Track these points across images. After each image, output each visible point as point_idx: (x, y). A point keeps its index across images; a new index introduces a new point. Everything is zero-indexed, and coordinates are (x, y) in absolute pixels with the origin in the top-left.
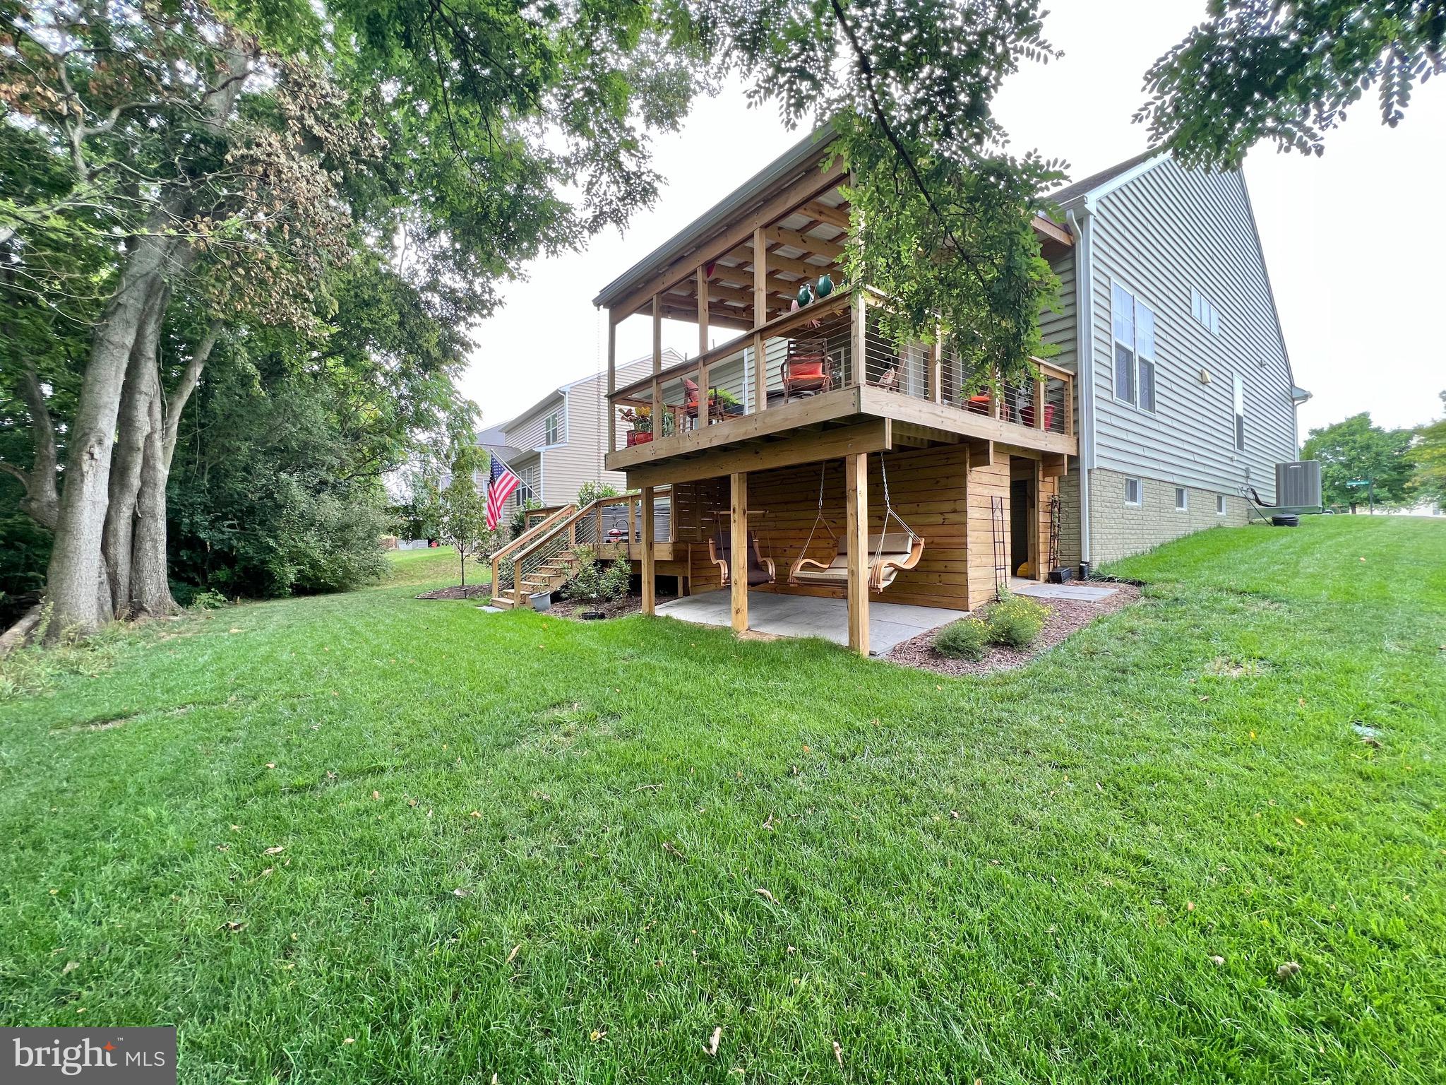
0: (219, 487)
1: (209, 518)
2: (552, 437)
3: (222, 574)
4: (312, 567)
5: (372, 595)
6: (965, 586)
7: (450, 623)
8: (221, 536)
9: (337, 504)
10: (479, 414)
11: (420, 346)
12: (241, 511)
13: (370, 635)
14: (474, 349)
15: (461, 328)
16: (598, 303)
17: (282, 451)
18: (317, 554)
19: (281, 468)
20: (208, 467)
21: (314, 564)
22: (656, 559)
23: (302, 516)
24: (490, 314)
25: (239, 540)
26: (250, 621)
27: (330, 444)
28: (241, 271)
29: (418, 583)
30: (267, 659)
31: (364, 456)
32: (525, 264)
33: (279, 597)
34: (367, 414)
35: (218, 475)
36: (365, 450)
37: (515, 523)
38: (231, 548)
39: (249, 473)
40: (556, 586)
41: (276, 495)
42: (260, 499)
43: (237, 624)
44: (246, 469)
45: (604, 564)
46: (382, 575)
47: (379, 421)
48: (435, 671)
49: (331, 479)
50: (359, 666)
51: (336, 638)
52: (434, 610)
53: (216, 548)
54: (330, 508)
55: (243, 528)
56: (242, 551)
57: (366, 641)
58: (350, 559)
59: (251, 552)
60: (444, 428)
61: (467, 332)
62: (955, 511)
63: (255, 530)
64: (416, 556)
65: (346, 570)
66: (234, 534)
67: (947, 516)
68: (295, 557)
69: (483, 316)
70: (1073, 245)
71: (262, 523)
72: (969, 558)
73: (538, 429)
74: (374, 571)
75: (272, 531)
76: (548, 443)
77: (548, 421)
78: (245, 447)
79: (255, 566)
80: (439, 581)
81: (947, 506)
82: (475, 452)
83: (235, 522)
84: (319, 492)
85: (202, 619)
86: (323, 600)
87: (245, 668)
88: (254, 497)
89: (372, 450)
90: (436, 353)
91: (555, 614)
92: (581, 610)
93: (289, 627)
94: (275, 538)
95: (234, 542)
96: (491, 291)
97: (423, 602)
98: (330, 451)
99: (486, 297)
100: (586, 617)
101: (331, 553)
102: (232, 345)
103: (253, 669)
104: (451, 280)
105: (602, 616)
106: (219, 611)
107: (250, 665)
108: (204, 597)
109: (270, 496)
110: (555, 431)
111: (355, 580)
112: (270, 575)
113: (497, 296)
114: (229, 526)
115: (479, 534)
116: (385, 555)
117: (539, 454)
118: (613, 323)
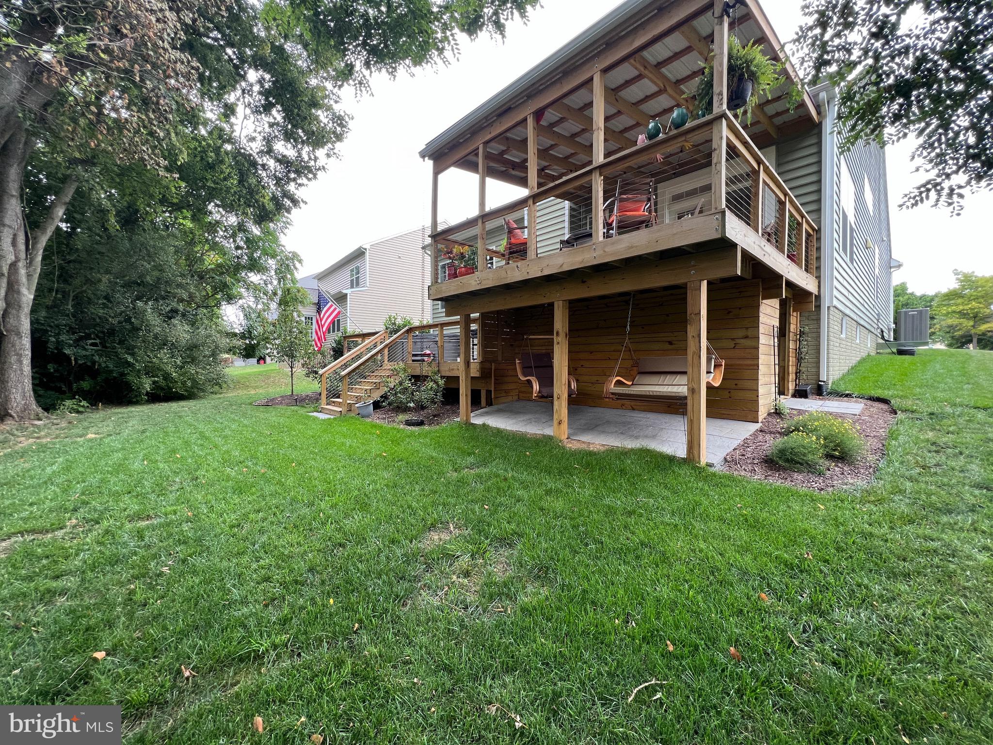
0: (82, 312)
1: (73, 337)
2: (355, 283)
3: (86, 385)
4: (165, 379)
5: (217, 402)
6: (756, 401)
7: (290, 429)
8: (84, 353)
9: (187, 328)
10: (300, 261)
11: (257, 201)
12: (103, 332)
13: (219, 441)
14: (302, 204)
15: (292, 187)
16: (423, 155)
17: (139, 285)
18: (169, 368)
19: (139, 298)
20: (72, 294)
21: (167, 377)
22: (472, 375)
23: (156, 337)
24: (315, 176)
25: (101, 356)
26: (108, 426)
27: (179, 279)
28: (93, 108)
29: (253, 392)
30: (119, 468)
31: (208, 294)
32: (338, 145)
33: (137, 403)
34: (212, 259)
35: (80, 302)
36: (209, 288)
37: (334, 345)
38: (94, 362)
39: (109, 301)
40: (376, 396)
41: (133, 320)
42: (120, 322)
43: (93, 430)
44: (106, 297)
45: (417, 379)
46: (224, 386)
47: (219, 266)
48: (290, 482)
49: (181, 307)
50: (211, 475)
51: (187, 443)
52: (272, 416)
53: (80, 362)
54: (181, 331)
55: (105, 347)
56: (103, 365)
57: (216, 447)
58: (197, 373)
59: (111, 366)
60: (273, 273)
61: (296, 192)
62: (746, 337)
63: (115, 348)
64: (248, 370)
65: (194, 382)
66: (96, 351)
67: (738, 341)
68: (150, 371)
69: (309, 179)
70: (821, 123)
71: (121, 342)
72: (760, 377)
73: (345, 276)
74: (218, 383)
75: (131, 351)
76: (352, 287)
77: (352, 271)
78: (105, 279)
79: (115, 378)
80: (271, 390)
81: (741, 333)
82: (299, 291)
83: (98, 341)
84: (170, 318)
85: (64, 424)
86: (174, 406)
87: (94, 480)
88: (115, 321)
89: (214, 288)
90: (270, 206)
91: (377, 419)
92: (402, 417)
93: (143, 432)
94: (133, 355)
95: (97, 358)
96: (316, 159)
97: (262, 408)
98: (179, 286)
99: (312, 163)
100: (409, 423)
101: (181, 368)
102: (87, 181)
103: (102, 481)
104: (282, 147)
105: (421, 423)
106: (81, 416)
107: (99, 476)
108: (68, 403)
109: (128, 320)
110: (357, 278)
111: (203, 391)
112: (128, 386)
113: (320, 163)
114: (93, 344)
115: (306, 353)
116: (227, 370)
117: (346, 295)
118: (437, 172)
